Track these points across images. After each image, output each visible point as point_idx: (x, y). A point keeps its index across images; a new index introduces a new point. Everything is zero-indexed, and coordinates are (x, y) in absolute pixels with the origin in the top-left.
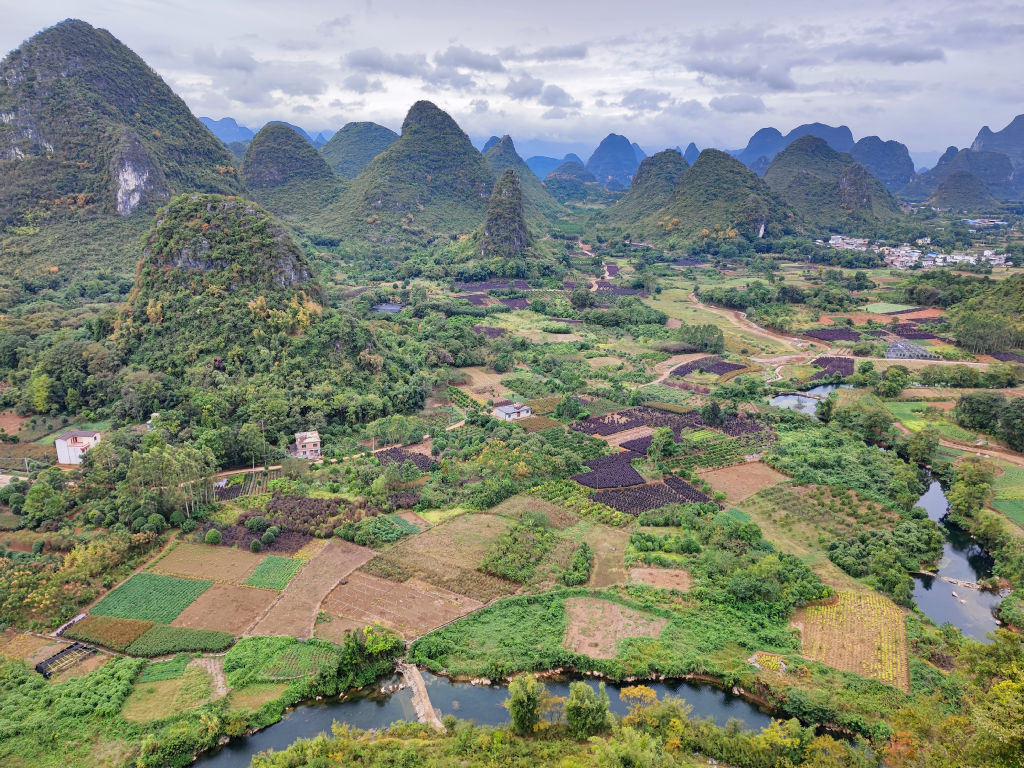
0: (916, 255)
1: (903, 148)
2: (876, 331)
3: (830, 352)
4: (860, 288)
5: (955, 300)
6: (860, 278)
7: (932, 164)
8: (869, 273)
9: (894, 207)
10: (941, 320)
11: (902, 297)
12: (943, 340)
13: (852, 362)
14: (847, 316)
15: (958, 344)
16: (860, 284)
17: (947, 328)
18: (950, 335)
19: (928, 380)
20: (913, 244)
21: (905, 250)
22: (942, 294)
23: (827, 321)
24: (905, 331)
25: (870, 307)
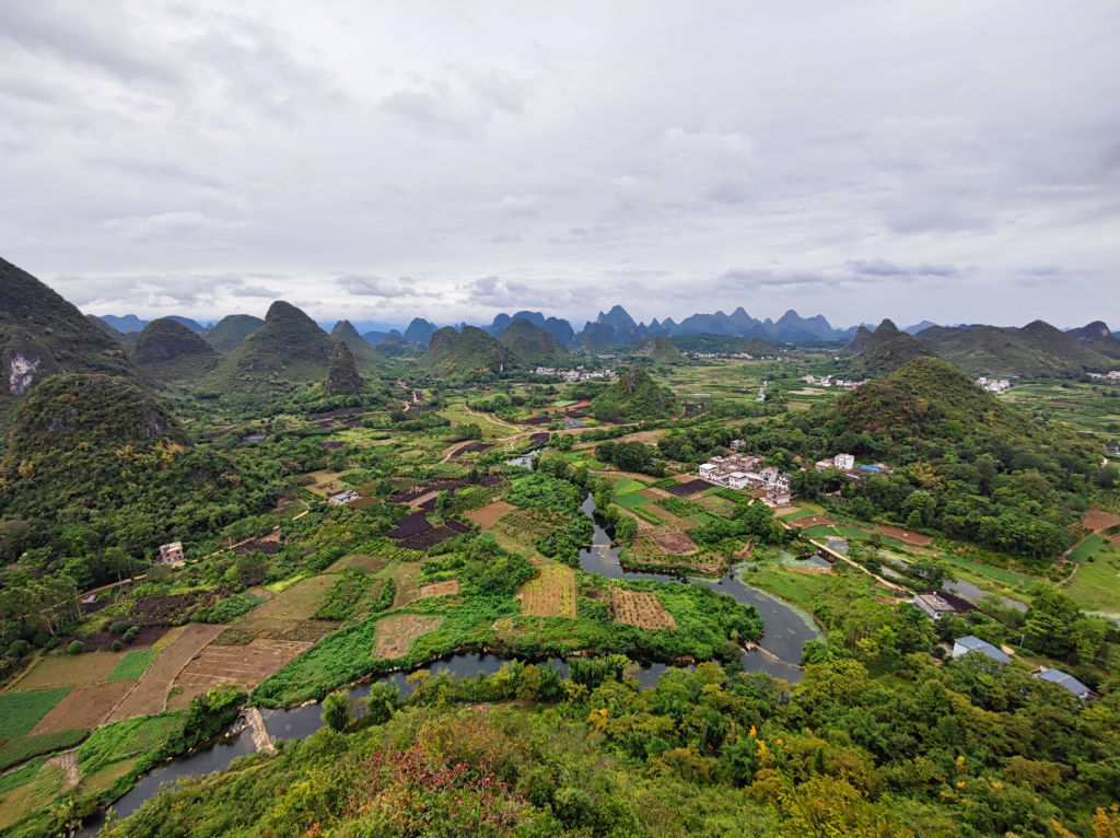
0: (577, 374)
1: (566, 322)
2: (559, 416)
3: (538, 431)
4: (551, 394)
5: (594, 396)
6: (552, 388)
7: (582, 330)
8: (555, 386)
9: (567, 352)
10: (588, 407)
11: (570, 397)
12: (590, 417)
13: (548, 434)
14: (545, 410)
15: (597, 418)
16: (552, 391)
17: (591, 411)
18: (593, 414)
19: (584, 439)
20: (576, 370)
21: (572, 373)
22: (588, 394)
23: (536, 413)
24: (574, 415)
25: (557, 404)
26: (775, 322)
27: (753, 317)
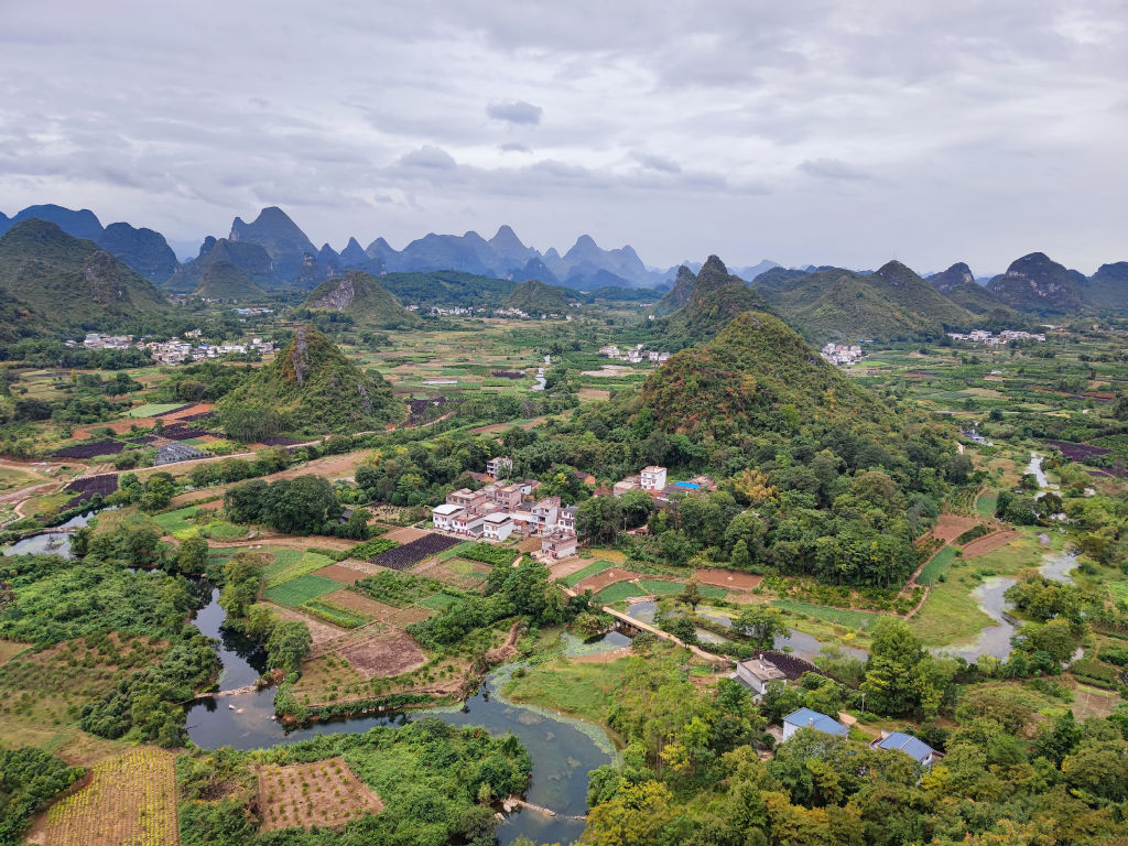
0: (186, 349)
2: (141, 438)
3: (88, 471)
4: (122, 391)
5: (222, 392)
6: (124, 380)
7: (196, 254)
8: (133, 373)
9: (159, 299)
10: (211, 414)
11: (170, 396)
12: (215, 435)
13: (115, 478)
14: (106, 426)
15: (229, 437)
16: (123, 386)
17: (217, 423)
18: (221, 429)
19: (201, 480)
20: (183, 339)
21: (174, 344)
22: (207, 387)
23: (82, 435)
24: (176, 433)
25: (135, 412)
26: (562, 253)
27: (528, 246)
